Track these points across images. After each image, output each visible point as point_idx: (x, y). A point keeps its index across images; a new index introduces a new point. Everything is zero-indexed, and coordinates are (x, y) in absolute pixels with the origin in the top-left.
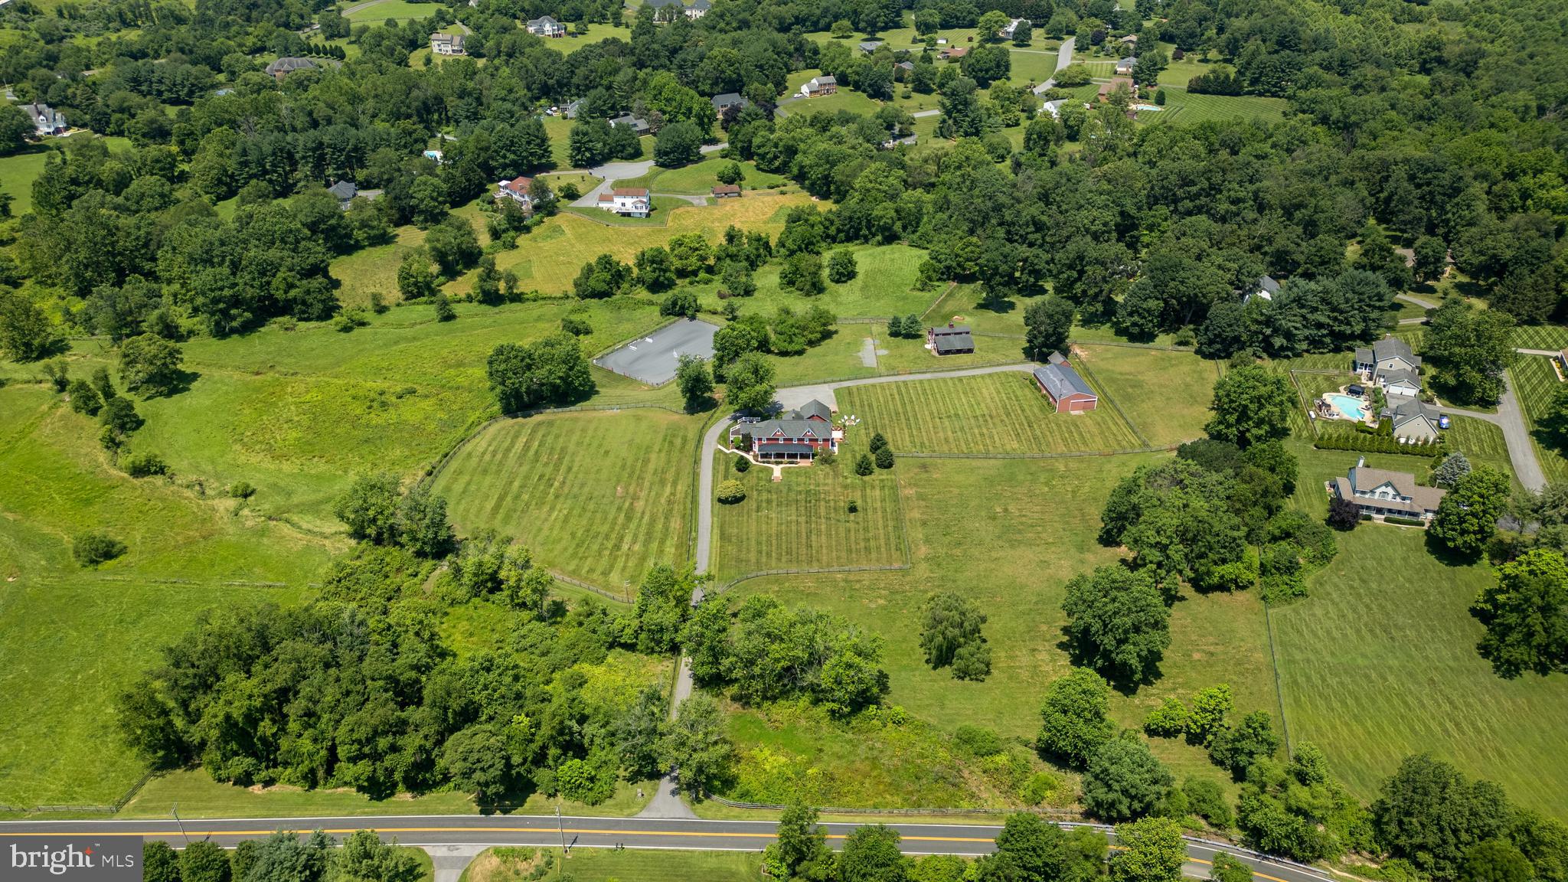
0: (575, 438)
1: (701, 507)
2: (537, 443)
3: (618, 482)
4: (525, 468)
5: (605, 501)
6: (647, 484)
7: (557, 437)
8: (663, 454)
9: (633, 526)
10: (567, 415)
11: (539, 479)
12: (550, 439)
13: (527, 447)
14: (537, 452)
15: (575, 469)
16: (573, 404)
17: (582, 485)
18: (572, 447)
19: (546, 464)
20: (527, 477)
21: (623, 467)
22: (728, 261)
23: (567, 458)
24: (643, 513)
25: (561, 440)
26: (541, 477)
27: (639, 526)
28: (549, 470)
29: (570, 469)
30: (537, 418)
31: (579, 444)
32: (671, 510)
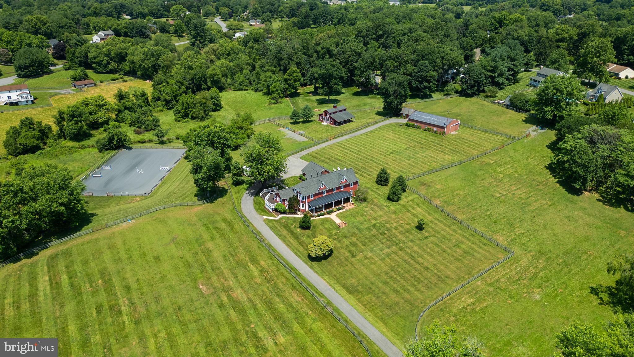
0: (107, 256)
1: (302, 272)
2: (65, 277)
3: (195, 280)
4: (70, 307)
5: (197, 304)
6: (227, 272)
7: (85, 262)
8: (218, 240)
9: (253, 317)
10: (80, 241)
11: (99, 312)
12: (78, 268)
13: (55, 284)
14: (72, 285)
15: (134, 286)
16: (78, 229)
17: (157, 300)
18: (111, 267)
19: (94, 293)
20: (80, 316)
21: (187, 265)
22: (127, 112)
23: (115, 280)
24: (250, 300)
25: (93, 264)
26: (99, 309)
27: (260, 315)
28: (103, 298)
29: (128, 288)
30: (44, 255)
31: (117, 261)
32: (276, 286)
